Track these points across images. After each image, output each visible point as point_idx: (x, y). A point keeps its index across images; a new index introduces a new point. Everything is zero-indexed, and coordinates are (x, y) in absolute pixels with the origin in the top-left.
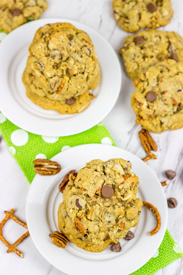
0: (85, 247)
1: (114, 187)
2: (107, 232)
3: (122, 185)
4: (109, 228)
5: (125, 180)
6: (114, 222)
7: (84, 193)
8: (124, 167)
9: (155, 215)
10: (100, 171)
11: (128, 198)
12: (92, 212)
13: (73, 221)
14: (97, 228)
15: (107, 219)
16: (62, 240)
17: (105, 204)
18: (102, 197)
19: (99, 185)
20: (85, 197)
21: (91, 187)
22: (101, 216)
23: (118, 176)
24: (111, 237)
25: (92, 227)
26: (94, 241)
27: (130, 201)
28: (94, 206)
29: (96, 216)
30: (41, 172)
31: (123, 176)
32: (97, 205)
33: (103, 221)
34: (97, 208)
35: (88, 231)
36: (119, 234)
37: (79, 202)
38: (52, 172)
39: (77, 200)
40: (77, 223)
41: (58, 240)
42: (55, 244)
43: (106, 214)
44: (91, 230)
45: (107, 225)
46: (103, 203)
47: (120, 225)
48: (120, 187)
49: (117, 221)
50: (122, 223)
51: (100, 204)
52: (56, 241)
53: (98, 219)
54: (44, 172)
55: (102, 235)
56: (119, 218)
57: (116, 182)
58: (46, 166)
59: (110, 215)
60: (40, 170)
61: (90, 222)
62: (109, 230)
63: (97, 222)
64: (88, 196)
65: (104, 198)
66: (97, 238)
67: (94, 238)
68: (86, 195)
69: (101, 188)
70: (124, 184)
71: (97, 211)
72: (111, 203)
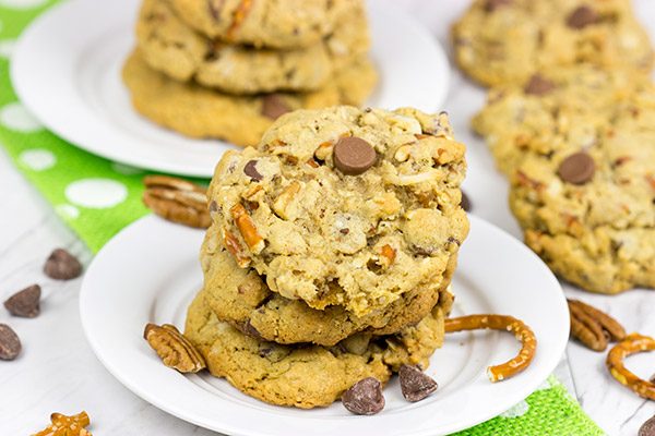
1: (380, 158)
2: (331, 265)
3: (409, 149)
4: (342, 256)
5: (419, 140)
7: (279, 149)
8: (426, 127)
9: (520, 337)
11: (418, 181)
12: (292, 194)
14: (298, 242)
15: (340, 225)
17: (341, 192)
18: (336, 170)
19: (332, 135)
21: (305, 135)
22: (320, 213)
24: (342, 278)
25: (284, 236)
26: (281, 279)
27: (425, 189)
28: (303, 183)
29: (305, 210)
31: (416, 135)
32: (314, 183)
33: (324, 230)
34: (310, 194)
35: (269, 250)
37: (256, 167)
40: (237, 220)
43: (338, 215)
44: (279, 244)
45: (337, 243)
47: (379, 251)
48: (400, 156)
49: (372, 239)
50: (386, 247)
51: (325, 183)
53: (311, 223)
56: (381, 229)
57: (389, 144)
58: (184, 194)
59: (349, 215)
60: (158, 198)
62: (340, 262)
63: (305, 232)
64: (291, 161)
65: (341, 174)
66: (296, 272)
67: (285, 272)
68: (284, 159)
69: (336, 142)
70: (414, 145)
71: (308, 195)
72: (361, 195)
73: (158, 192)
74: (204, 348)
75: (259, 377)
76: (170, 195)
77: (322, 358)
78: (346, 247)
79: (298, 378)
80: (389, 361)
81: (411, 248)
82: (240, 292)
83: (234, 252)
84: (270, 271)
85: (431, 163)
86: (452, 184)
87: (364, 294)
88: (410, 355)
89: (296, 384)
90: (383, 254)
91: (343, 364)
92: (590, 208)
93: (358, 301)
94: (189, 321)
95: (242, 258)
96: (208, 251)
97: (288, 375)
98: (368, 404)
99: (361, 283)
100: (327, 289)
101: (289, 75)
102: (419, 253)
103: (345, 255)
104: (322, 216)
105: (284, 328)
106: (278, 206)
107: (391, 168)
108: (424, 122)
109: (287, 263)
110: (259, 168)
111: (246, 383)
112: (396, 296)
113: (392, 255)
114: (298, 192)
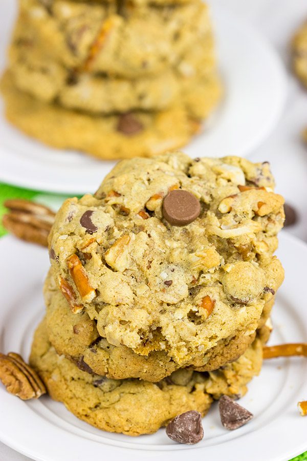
1: (205, 206)
2: (156, 315)
3: (231, 202)
5: (242, 192)
6: (185, 292)
7: (113, 200)
12: (122, 246)
13: (63, 264)
14: (126, 293)
15: (165, 276)
16: (26, 373)
17: (168, 243)
18: (166, 220)
19: (162, 187)
20: (113, 212)
21: (137, 187)
22: (147, 264)
23: (223, 182)
26: (109, 328)
27: (245, 242)
28: (133, 235)
29: (133, 261)
31: (239, 187)
32: (143, 235)
33: (151, 280)
34: (139, 245)
35: (99, 300)
36: (192, 326)
37: (91, 217)
39: (89, 213)
40: (72, 269)
41: (13, 368)
43: (164, 265)
44: (108, 295)
45: (162, 293)
46: (163, 237)
47: (199, 302)
48: (223, 208)
49: (193, 292)
50: (204, 299)
51: (153, 234)
53: (138, 274)
57: (214, 195)
59: (174, 267)
61: (109, 272)
62: (163, 312)
64: (123, 212)
65: (169, 225)
66: (122, 322)
67: (113, 322)
68: (118, 209)
69: (165, 194)
70: (236, 199)
71: (137, 247)
72: (186, 245)
73: (15, 216)
74: (45, 375)
75: (92, 406)
76: (25, 218)
77: (149, 391)
78: (169, 298)
79: (126, 410)
80: (210, 391)
81: (230, 298)
82: (75, 332)
83: (69, 299)
84: (100, 317)
85: (251, 215)
86: (269, 233)
87: (184, 343)
88: (229, 385)
89: (125, 415)
90: (203, 306)
91: (167, 396)
93: (178, 349)
94: (34, 345)
95: (76, 305)
96: (50, 287)
97: (118, 407)
98: (187, 436)
99: (182, 333)
100: (151, 336)
101: (141, 97)
102: (235, 303)
103: (168, 305)
104: (149, 267)
105: (113, 367)
106: (109, 258)
107: (215, 221)
108: (248, 171)
109: (115, 313)
110: (94, 219)
111: (80, 410)
112: (214, 343)
113: (210, 305)
114: (127, 244)
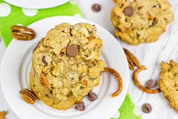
0: (51, 105)
1: (79, 47)
2: (70, 88)
3: (87, 46)
4: (73, 85)
5: (89, 41)
6: (77, 80)
7: (51, 50)
8: (89, 31)
9: (118, 79)
10: (67, 32)
11: (91, 58)
12: (57, 69)
13: (39, 76)
14: (60, 84)
15: (71, 76)
16: (31, 96)
17: (70, 63)
18: (67, 55)
19: (65, 44)
20: (51, 55)
22: (65, 73)
23: (83, 37)
24: (74, 93)
25: (57, 83)
26: (57, 96)
27: (93, 60)
28: (59, 64)
29: (61, 73)
30: (17, 37)
31: (88, 38)
32: (62, 63)
33: (67, 77)
35: (52, 86)
36: (82, 91)
37: (45, 59)
38: (27, 37)
39: (44, 57)
40: (43, 78)
41: (27, 96)
42: (24, 100)
43: (70, 72)
44: (55, 85)
45: (71, 82)
46: (68, 61)
47: (82, 83)
48: (85, 48)
49: (80, 78)
50: (84, 81)
51: (65, 62)
52: (26, 97)
53: (63, 76)
54: (20, 37)
55: (66, 91)
56: (82, 76)
57: (81, 43)
58: (22, 32)
59: (74, 72)
60: (16, 35)
61: (54, 78)
62: (72, 87)
63: (61, 79)
64: (54, 54)
66: (61, 94)
67: (58, 94)
68: (52, 53)
69: (66, 47)
70: (88, 44)
71: (61, 68)
72: (75, 62)
73: (15, 33)
75: (52, 103)
76: (19, 34)
84: (54, 91)
85: (93, 49)
87: (80, 96)
90: (84, 84)
92: (132, 24)
93: (78, 97)
95: (45, 88)
97: (60, 104)
99: (79, 94)
100: (69, 94)
106: (54, 74)
107: (83, 53)
108: (89, 29)
109: (58, 91)
113: (86, 82)
114: (58, 67)
